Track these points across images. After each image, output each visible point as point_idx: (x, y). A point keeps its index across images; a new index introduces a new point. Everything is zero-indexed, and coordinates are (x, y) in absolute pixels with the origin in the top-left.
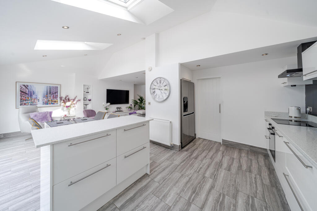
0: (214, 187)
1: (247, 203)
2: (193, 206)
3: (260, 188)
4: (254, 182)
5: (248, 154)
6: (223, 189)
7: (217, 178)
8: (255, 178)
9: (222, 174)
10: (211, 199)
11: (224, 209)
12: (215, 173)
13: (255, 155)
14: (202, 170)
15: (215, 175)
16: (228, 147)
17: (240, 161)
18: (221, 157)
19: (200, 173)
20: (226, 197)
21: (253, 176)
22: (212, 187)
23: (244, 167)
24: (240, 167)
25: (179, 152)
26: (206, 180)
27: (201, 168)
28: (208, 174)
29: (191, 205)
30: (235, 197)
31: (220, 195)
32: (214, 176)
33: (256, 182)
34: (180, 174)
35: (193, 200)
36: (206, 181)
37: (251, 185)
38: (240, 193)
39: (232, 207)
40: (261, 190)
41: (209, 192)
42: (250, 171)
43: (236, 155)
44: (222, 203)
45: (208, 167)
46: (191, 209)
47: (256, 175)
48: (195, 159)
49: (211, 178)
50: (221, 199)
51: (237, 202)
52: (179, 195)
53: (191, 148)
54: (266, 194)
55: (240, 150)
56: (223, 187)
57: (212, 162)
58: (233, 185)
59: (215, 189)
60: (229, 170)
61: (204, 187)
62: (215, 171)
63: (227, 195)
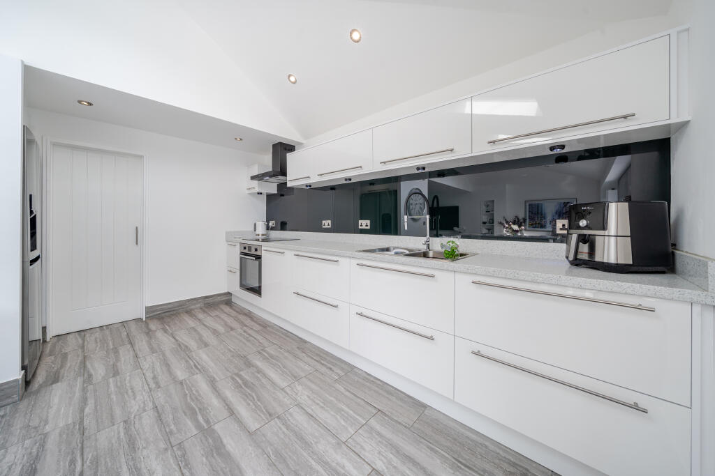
0: (214, 378)
1: (265, 358)
2: (216, 427)
3: (259, 337)
4: (248, 336)
5: (204, 312)
6: (228, 371)
7: (203, 367)
8: (245, 332)
9: (204, 357)
10: (229, 394)
11: (254, 385)
12: (192, 364)
13: (216, 309)
14: (163, 379)
15: (195, 366)
16: (163, 318)
17: (205, 325)
18: (171, 338)
19: (162, 384)
20: (241, 373)
21: (240, 331)
22: (212, 382)
23: (221, 329)
24: (215, 332)
25: (25, 402)
26: (190, 382)
27: (154, 378)
28: (181, 374)
29: (214, 430)
30: (249, 364)
31: (233, 379)
32: (198, 368)
33: (249, 334)
34: (115, 427)
35: (207, 422)
36: (192, 385)
37: (249, 341)
38: (249, 357)
39: (259, 376)
40: (262, 337)
41: (216, 390)
42: (232, 329)
43: (190, 322)
44: (246, 383)
45: (168, 366)
46: (219, 432)
47: (241, 329)
48: (114, 375)
49: (193, 374)
50: (240, 381)
51: (257, 367)
52: (172, 447)
53: (62, 367)
54: (268, 337)
55: (189, 312)
56: (226, 368)
57: (164, 355)
58: (233, 356)
59: (218, 379)
60: (206, 345)
61: (200, 392)
62: (187, 361)
63: (240, 371)
